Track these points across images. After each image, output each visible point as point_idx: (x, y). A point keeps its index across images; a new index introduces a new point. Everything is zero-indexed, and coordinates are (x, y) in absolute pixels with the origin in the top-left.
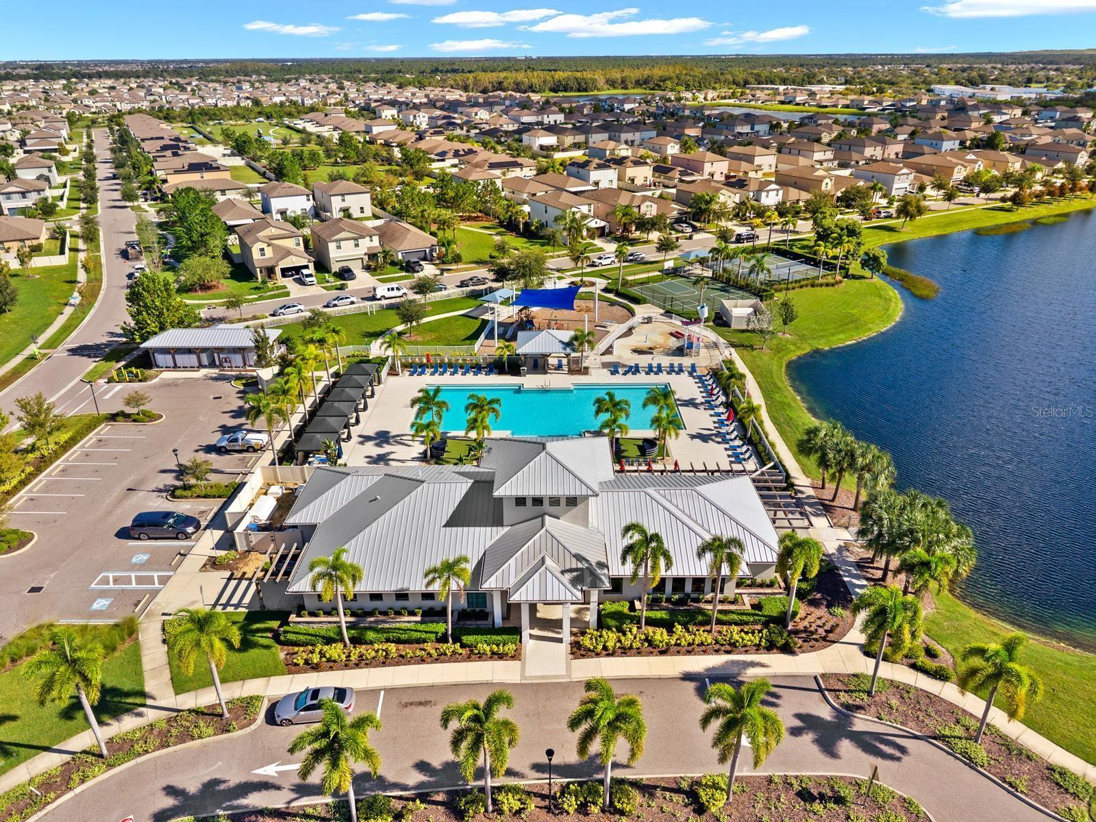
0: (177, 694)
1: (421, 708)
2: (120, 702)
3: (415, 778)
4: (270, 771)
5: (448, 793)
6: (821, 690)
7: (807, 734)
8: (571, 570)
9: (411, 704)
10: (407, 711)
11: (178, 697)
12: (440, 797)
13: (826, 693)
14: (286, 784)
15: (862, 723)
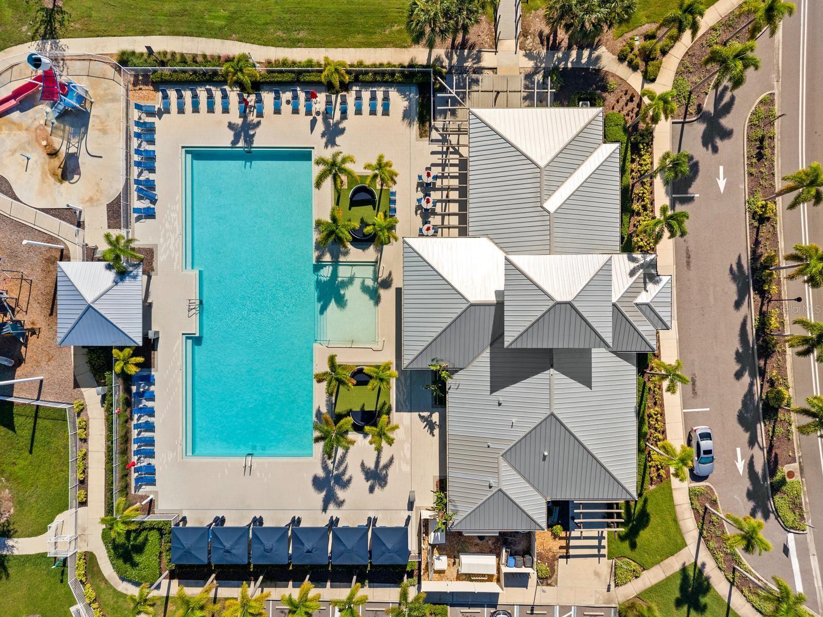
0: (686, 545)
1: (697, 383)
2: (693, 580)
3: (746, 379)
4: (741, 465)
5: (759, 358)
6: (683, 123)
7: (716, 143)
8: (645, 283)
9: (694, 390)
10: (699, 392)
11: (688, 544)
12: (762, 363)
13: (687, 120)
14: (749, 452)
15: (708, 105)
